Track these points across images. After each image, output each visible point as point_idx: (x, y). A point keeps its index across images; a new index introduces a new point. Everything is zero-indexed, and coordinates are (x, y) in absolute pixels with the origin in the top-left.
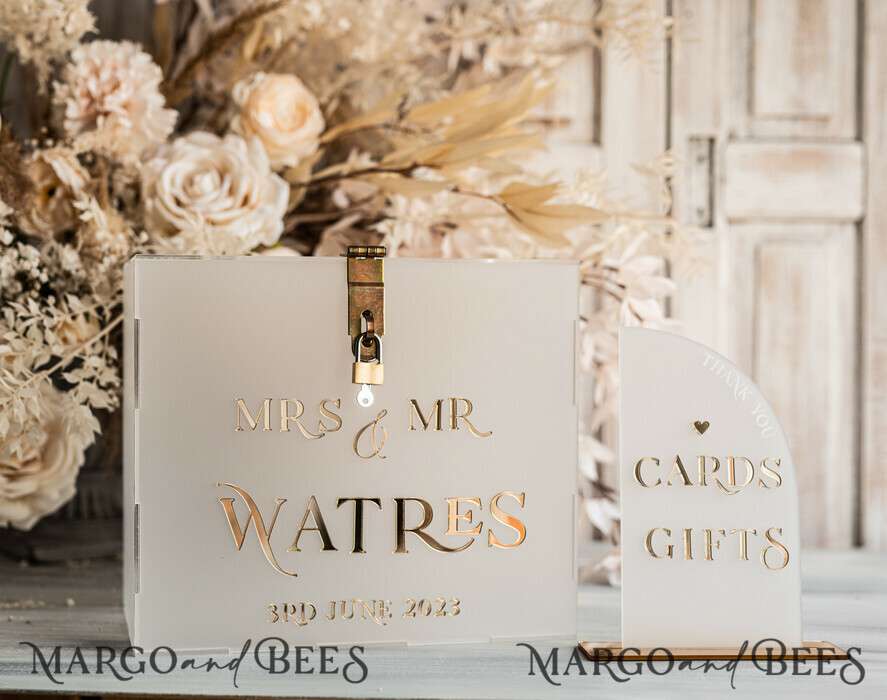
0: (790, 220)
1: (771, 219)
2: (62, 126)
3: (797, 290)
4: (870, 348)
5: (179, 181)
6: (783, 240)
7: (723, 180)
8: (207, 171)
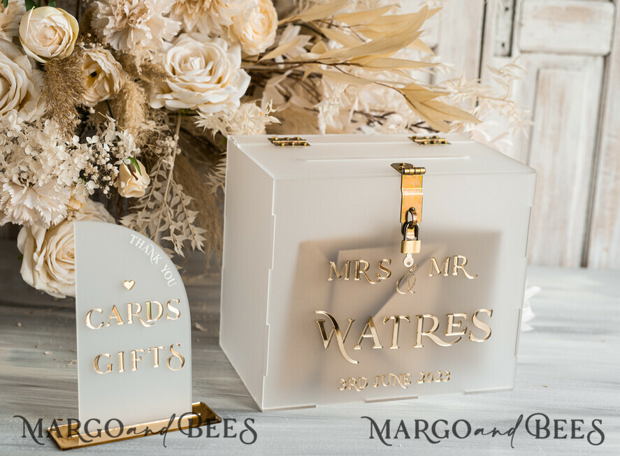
0: (560, 53)
1: (549, 52)
2: (102, 32)
3: (562, 100)
4: (605, 140)
5: (178, 58)
6: (555, 66)
7: (521, 25)
8: (198, 56)
